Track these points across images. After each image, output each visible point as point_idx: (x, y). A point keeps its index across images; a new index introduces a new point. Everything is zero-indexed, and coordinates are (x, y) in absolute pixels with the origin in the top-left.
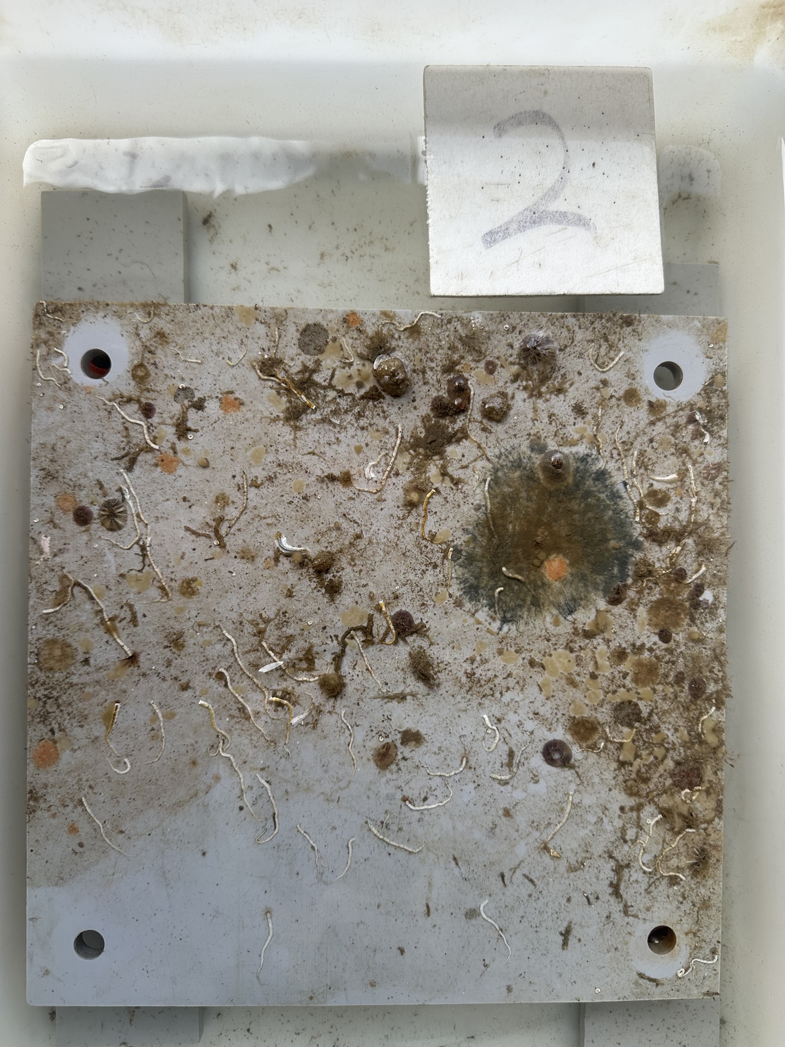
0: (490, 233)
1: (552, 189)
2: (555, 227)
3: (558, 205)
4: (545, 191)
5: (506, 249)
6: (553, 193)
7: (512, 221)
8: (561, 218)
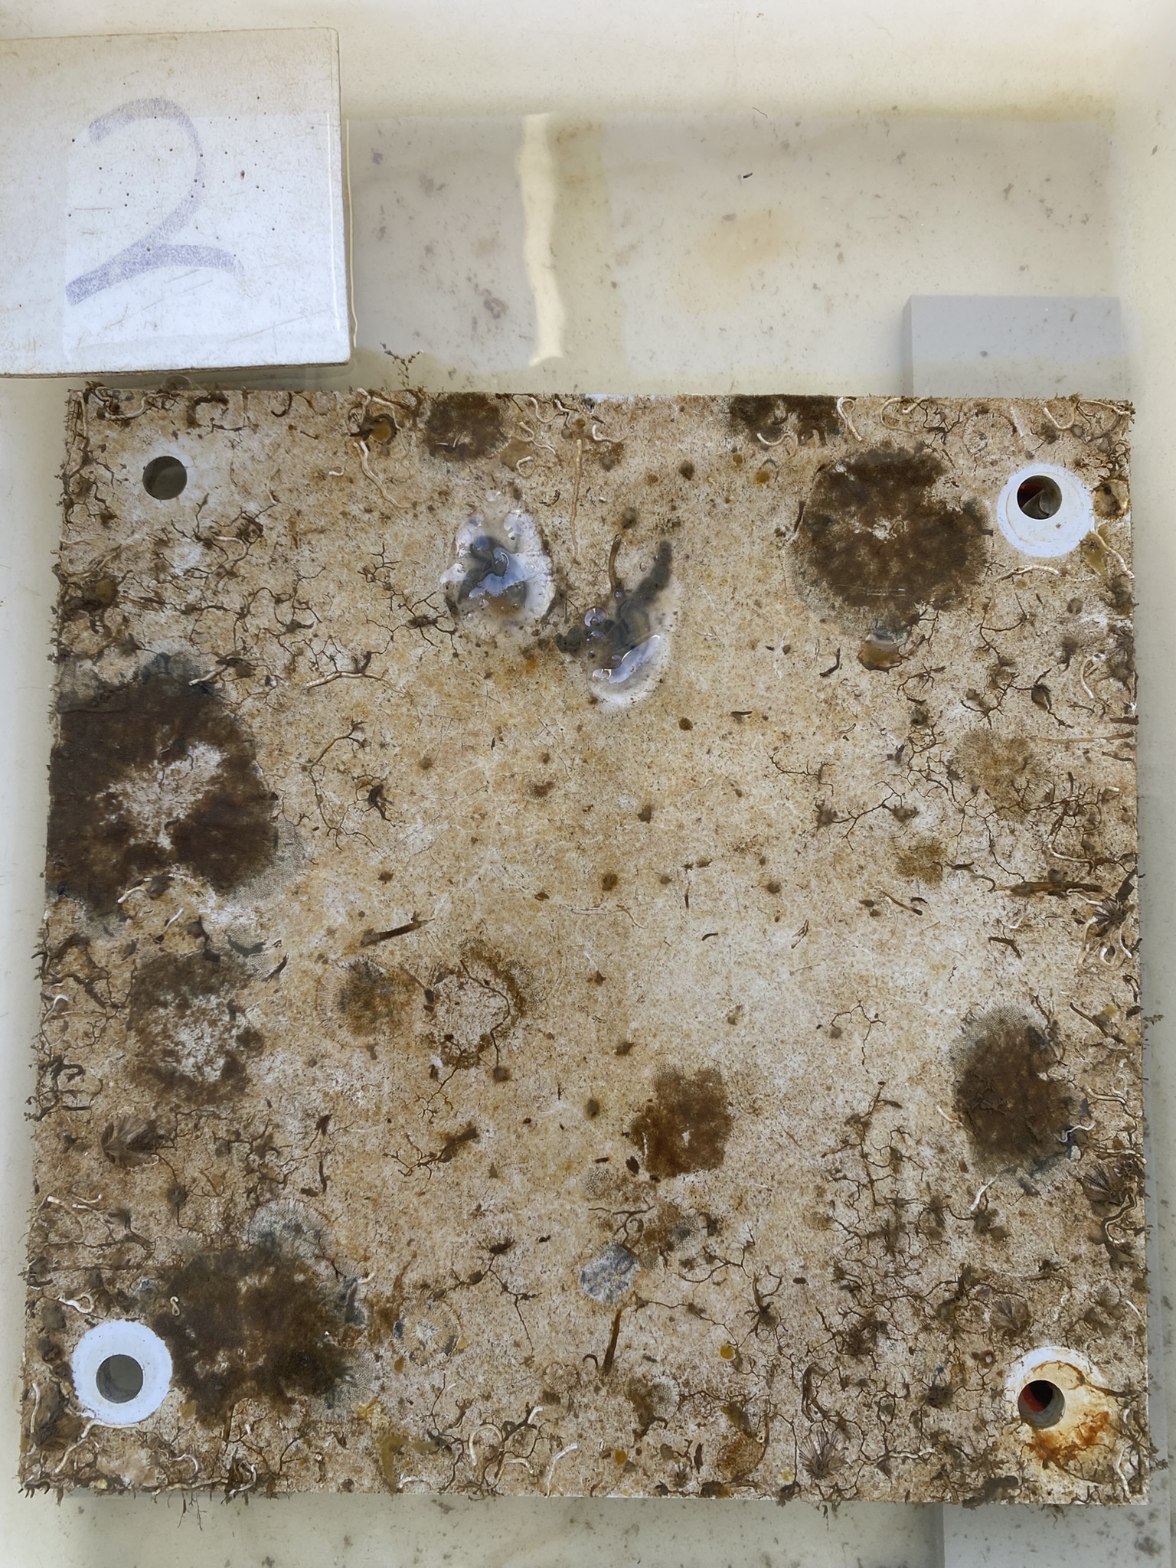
0: (80, 281)
1: (177, 213)
2: (180, 270)
3: (184, 237)
4: (165, 217)
5: (103, 304)
6: (177, 219)
7: (113, 262)
8: (191, 256)
